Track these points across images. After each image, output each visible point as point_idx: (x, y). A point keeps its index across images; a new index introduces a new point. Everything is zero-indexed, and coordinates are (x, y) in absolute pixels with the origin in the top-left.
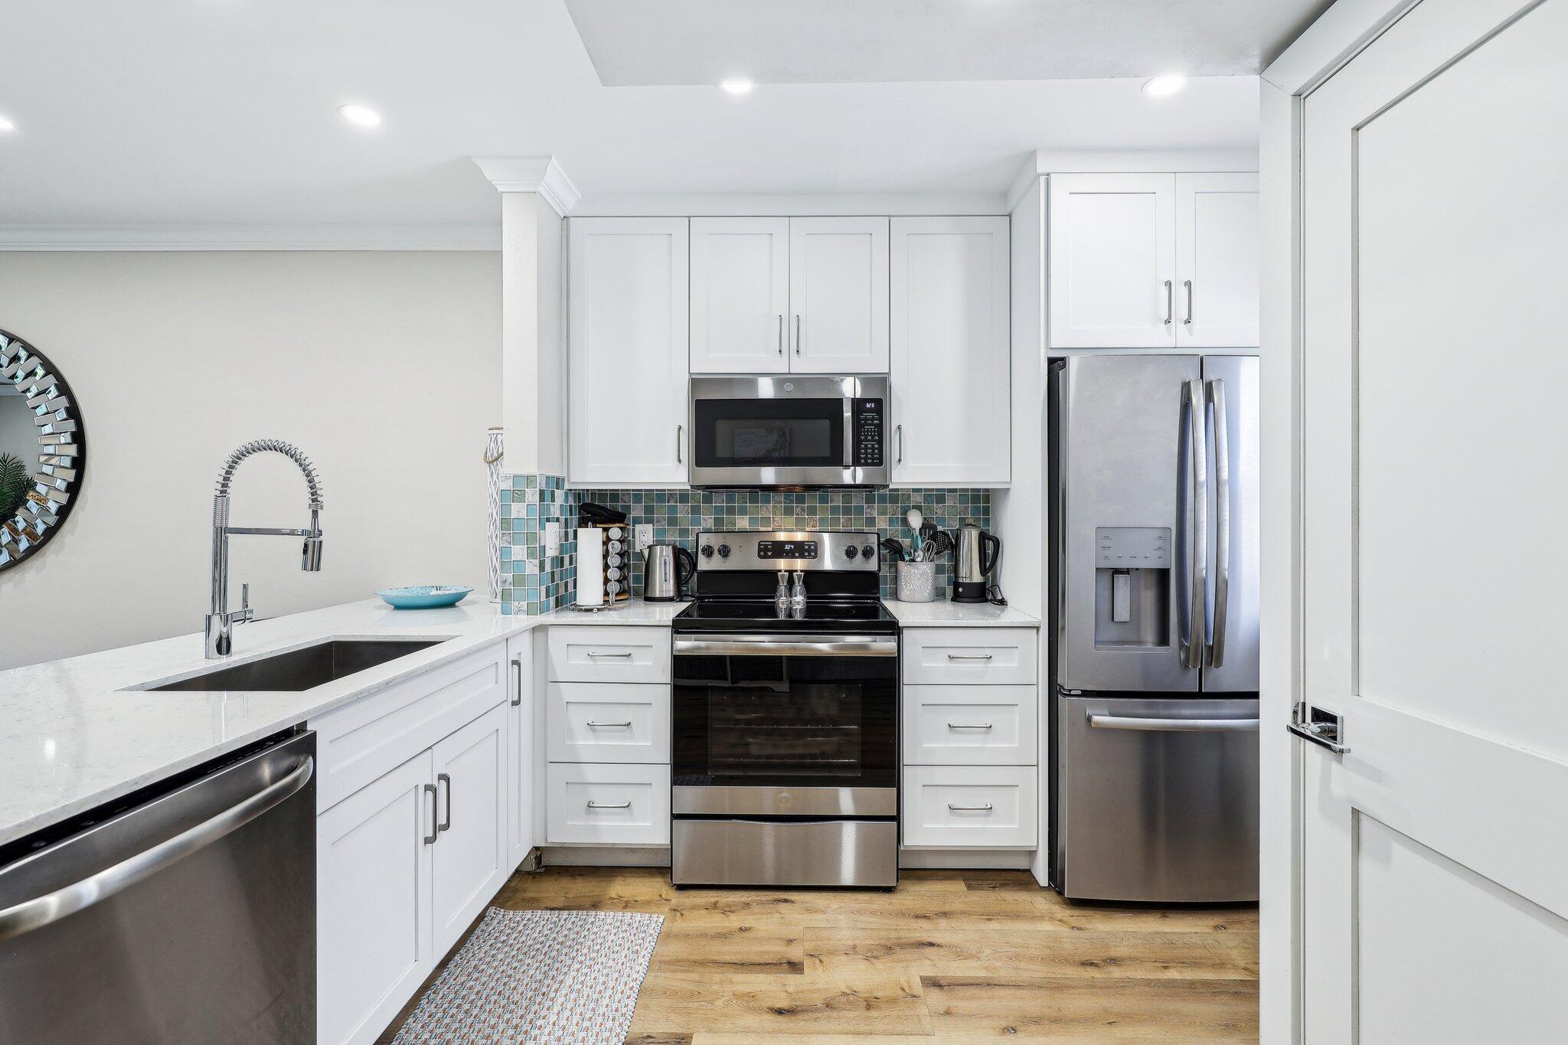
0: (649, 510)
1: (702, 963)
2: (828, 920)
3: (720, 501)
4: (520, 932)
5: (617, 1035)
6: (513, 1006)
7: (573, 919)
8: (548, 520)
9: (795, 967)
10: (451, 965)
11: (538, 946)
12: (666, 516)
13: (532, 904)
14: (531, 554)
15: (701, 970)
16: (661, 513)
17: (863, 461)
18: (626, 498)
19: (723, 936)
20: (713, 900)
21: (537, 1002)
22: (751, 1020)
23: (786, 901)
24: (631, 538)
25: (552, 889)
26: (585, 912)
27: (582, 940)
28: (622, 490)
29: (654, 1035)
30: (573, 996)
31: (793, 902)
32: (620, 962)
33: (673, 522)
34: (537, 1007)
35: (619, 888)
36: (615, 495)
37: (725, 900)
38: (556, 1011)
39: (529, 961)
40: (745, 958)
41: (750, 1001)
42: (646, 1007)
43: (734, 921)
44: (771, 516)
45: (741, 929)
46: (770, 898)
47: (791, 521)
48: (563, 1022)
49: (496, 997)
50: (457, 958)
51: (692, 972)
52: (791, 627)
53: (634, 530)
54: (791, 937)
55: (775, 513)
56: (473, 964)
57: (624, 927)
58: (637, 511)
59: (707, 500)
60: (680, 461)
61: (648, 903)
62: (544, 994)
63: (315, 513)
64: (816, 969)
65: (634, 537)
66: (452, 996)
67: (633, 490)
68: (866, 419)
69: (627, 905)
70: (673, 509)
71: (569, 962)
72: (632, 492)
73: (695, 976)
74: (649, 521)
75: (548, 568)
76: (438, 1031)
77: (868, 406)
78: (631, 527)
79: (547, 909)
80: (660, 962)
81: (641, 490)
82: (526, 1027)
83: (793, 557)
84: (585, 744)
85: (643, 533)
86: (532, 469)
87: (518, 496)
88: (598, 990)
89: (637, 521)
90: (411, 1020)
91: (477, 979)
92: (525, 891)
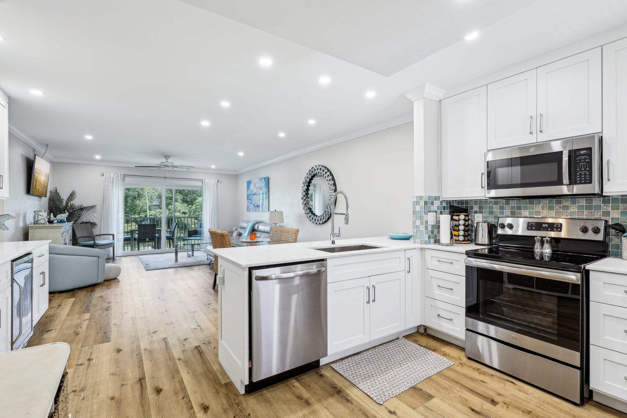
0: (481, 208)
1: (457, 382)
2: (526, 398)
3: (513, 203)
4: (406, 346)
5: (412, 384)
6: (390, 362)
7: (423, 350)
8: (429, 212)
9: (493, 402)
10: (382, 346)
11: (408, 352)
12: (488, 210)
13: (416, 342)
14: (422, 223)
15: (455, 384)
16: (486, 210)
17: (578, 182)
18: (471, 203)
19: (472, 379)
20: (479, 368)
21: (397, 364)
22: (459, 406)
23: (512, 382)
24: (473, 219)
25: (424, 340)
26: (428, 350)
27: (422, 357)
28: (470, 200)
29: (422, 390)
30: (407, 368)
31: (515, 384)
32: (428, 368)
33: (491, 213)
34: (396, 365)
35: (447, 349)
36: (467, 202)
37: (484, 370)
38: (400, 369)
39: (403, 354)
40: (475, 390)
41: (464, 402)
42: (427, 383)
43: (482, 377)
44: (541, 210)
45: (482, 381)
46: (506, 378)
47: (553, 213)
48: (399, 372)
49: (387, 358)
50: (385, 345)
51: (450, 382)
52: (541, 263)
53: (474, 216)
54: (501, 394)
55: (543, 209)
56: (388, 348)
57: (438, 360)
58: (476, 208)
59: (496, 203)
60: (482, 187)
61: (453, 357)
62: (400, 364)
63: (347, 209)
64: (503, 408)
65: (474, 219)
66: (377, 352)
67: (474, 200)
68: (580, 160)
69: (445, 355)
70: (492, 207)
71: (413, 360)
72: (474, 201)
73: (450, 384)
74: (481, 212)
75: (430, 228)
76: (369, 358)
77: (582, 152)
78: (473, 215)
79: (419, 344)
80: (442, 374)
81: (477, 200)
82: (390, 368)
83: (547, 230)
84: (437, 293)
85: (478, 217)
86: (422, 194)
87: (417, 203)
88: (415, 371)
89: (476, 212)
90: (365, 352)
91: (386, 352)
92: (416, 337)
